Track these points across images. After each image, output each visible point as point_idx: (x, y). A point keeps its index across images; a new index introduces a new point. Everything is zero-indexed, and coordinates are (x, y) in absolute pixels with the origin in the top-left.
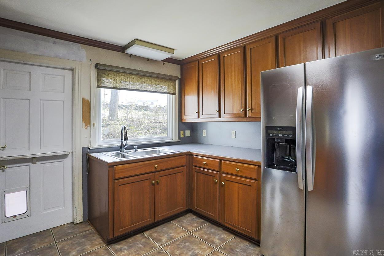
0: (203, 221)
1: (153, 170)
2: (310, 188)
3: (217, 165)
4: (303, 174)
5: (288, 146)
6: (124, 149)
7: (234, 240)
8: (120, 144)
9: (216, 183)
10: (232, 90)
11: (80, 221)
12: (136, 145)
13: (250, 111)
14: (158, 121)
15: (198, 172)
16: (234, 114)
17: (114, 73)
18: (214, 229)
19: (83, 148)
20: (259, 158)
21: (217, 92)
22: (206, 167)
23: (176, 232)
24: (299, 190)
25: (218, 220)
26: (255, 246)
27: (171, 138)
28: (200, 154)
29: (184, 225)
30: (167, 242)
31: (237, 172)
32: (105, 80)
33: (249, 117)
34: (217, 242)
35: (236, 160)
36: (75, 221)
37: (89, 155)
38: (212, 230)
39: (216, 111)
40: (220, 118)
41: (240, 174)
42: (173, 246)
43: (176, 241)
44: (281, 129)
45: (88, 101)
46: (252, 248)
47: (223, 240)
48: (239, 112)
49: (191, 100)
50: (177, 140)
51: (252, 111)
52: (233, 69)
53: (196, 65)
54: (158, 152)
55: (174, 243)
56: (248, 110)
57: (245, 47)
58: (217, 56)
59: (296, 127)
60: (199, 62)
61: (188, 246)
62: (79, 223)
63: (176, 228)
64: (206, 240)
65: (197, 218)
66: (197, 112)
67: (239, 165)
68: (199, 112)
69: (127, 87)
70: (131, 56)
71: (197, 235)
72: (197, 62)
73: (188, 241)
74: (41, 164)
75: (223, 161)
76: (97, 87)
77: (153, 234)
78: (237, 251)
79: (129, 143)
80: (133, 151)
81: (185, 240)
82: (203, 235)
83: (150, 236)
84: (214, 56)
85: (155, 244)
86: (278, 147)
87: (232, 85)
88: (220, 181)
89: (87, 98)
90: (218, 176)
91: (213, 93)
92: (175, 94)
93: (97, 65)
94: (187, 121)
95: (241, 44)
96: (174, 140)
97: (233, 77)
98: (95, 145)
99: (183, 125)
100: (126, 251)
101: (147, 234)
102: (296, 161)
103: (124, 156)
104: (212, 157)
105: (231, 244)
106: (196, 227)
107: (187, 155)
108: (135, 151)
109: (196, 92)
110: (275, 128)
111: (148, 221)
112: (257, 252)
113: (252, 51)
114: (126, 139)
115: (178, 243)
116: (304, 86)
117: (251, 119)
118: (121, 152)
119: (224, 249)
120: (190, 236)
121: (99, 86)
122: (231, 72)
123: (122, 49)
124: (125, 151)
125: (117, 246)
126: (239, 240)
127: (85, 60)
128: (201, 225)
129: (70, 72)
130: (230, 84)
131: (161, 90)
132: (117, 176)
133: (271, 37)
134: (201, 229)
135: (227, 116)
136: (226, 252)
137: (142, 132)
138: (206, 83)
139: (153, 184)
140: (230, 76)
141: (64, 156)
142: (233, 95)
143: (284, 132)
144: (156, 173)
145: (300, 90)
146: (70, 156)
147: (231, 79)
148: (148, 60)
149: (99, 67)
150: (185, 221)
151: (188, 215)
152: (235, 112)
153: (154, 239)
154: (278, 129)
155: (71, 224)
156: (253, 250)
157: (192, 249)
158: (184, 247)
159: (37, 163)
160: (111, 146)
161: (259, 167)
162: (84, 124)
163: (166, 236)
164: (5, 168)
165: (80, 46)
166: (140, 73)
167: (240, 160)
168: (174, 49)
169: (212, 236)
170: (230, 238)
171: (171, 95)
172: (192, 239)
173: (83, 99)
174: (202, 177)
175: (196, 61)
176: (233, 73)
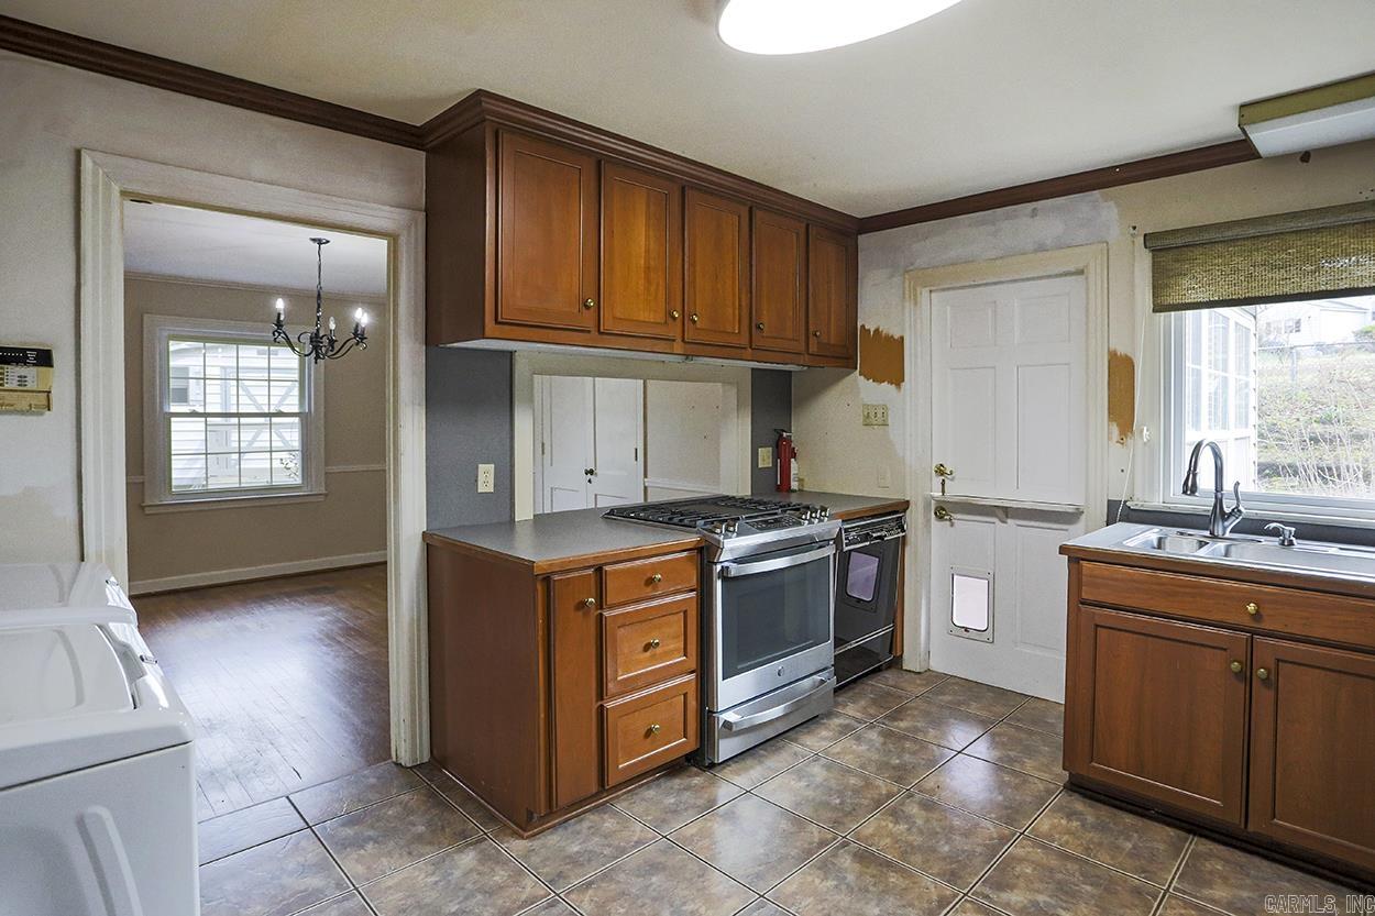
17: (1220, 248)
19: (1109, 500)
32: (1184, 282)
45: (1129, 359)
74: (1017, 525)
76: (1154, 311)
77: (1213, 860)
89: (1122, 350)
93: (1146, 239)
98: (1151, 499)
100: (1076, 824)
101: (1201, 847)
121: (1161, 308)
124: (1229, 535)
125: (1078, 805)
127: (1117, 235)
132: (1086, 594)
144: (1259, 639)
159: (1009, 521)
162: (1115, 430)
165: (1098, 196)
173: (1114, 355)
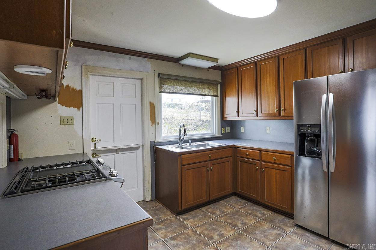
0: (246, 201)
1: (208, 159)
2: (332, 170)
3: (258, 155)
4: (326, 160)
5: (316, 139)
6: (182, 142)
7: (273, 215)
8: (179, 139)
9: (257, 170)
10: (268, 94)
11: (150, 200)
12: (191, 140)
13: (283, 111)
14: (190, 119)
15: (242, 162)
16: (269, 114)
18: (255, 207)
19: (151, 141)
20: (292, 149)
21: (254, 95)
22: (248, 157)
23: (226, 208)
24: (324, 171)
25: (259, 201)
26: (290, 219)
27: (215, 134)
28: (243, 147)
29: (231, 204)
30: (220, 215)
31: (275, 160)
32: (165, 86)
33: (282, 116)
34: (259, 215)
35: (274, 150)
36: (146, 199)
37: (156, 147)
38: (254, 208)
39: (254, 111)
40: (257, 116)
41: (277, 162)
42: (226, 217)
43: (227, 214)
44: (309, 126)
45: (153, 104)
46: (288, 220)
47: (264, 214)
48: (274, 112)
49: (231, 101)
50: (220, 135)
51: (285, 112)
52: (268, 75)
53: (235, 72)
54: (207, 145)
55: (226, 215)
56: (281, 110)
57: (278, 57)
58: (254, 64)
59: (320, 125)
60: (238, 68)
61: (237, 217)
62: (149, 201)
63: (226, 205)
64: (250, 214)
65: (241, 199)
66: (237, 112)
67: (276, 155)
68: (238, 112)
69: (181, 92)
70: (183, 65)
71: (243, 210)
72: (236, 69)
73: (237, 214)
74: (122, 154)
75: (262, 152)
76: (159, 93)
77: (208, 209)
78: (275, 222)
79: (186, 138)
80: (188, 144)
81: (234, 214)
82: (248, 211)
83: (207, 210)
84: (251, 64)
85: (212, 216)
86: (308, 140)
87: (267, 89)
88: (261, 168)
89: (153, 101)
90: (259, 164)
91: (251, 95)
92: (217, 96)
93: (159, 75)
94: (228, 119)
95: (275, 54)
96: (217, 136)
97: (268, 83)
98: (159, 140)
99: (224, 122)
100: (191, 219)
101: (204, 209)
102: (321, 152)
103: (182, 148)
104: (254, 149)
105: (270, 217)
106: (241, 205)
107: (232, 148)
108: (190, 144)
109: (236, 95)
110: (305, 125)
111: (205, 199)
112: (291, 223)
113: (284, 60)
114: (185, 134)
115: (229, 215)
116: (327, 93)
117: (284, 118)
118: (179, 145)
119: (265, 220)
120: (238, 211)
121: (161, 92)
122: (267, 78)
123: (177, 60)
124: (182, 144)
125: (184, 216)
126: (276, 215)
127: (151, 71)
128: (244, 204)
129: (140, 81)
130: (266, 88)
131: (207, 93)
132: (183, 163)
133: (300, 50)
134: (245, 207)
135: (264, 115)
136: (267, 222)
137: (177, 129)
138: (245, 87)
139: (208, 170)
140: (266, 81)
141: (137, 148)
142: (268, 97)
143: (313, 128)
144: (210, 162)
145: (324, 96)
146: (141, 148)
147: (267, 84)
148: (196, 68)
149: (161, 76)
150: (231, 201)
151: (233, 197)
152: (270, 112)
153: (209, 212)
154: (307, 126)
155: (143, 202)
156: (288, 221)
157: (241, 220)
158: (235, 218)
159: (119, 153)
160: (171, 140)
161: (293, 155)
162: (151, 123)
163: (219, 210)
164: (100, 156)
165: (146, 60)
166: (191, 79)
167: (277, 151)
168: (218, 59)
169: (255, 211)
170: (269, 213)
171: (214, 97)
172: (240, 213)
173: (150, 102)
174: (245, 165)
175: (235, 67)
176: (268, 79)
